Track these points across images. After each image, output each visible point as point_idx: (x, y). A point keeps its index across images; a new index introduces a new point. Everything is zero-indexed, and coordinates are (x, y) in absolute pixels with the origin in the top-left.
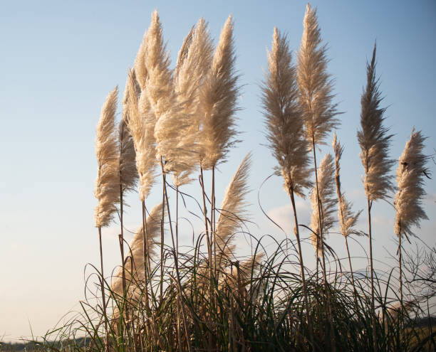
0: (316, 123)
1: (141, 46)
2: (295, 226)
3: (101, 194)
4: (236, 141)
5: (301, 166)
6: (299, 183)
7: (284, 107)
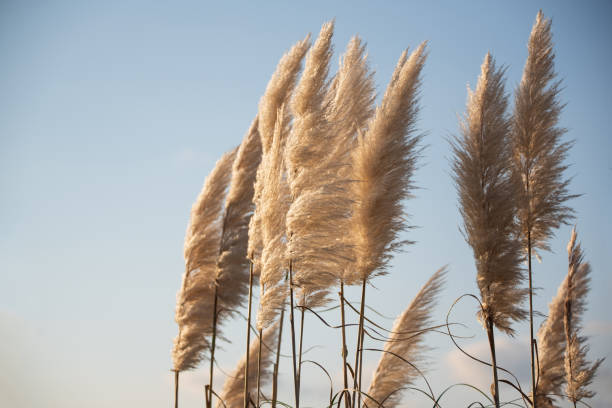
0: (534, 213)
1: (273, 76)
2: (493, 381)
3: (185, 317)
4: (405, 242)
5: (508, 283)
6: (504, 311)
7: (488, 185)
